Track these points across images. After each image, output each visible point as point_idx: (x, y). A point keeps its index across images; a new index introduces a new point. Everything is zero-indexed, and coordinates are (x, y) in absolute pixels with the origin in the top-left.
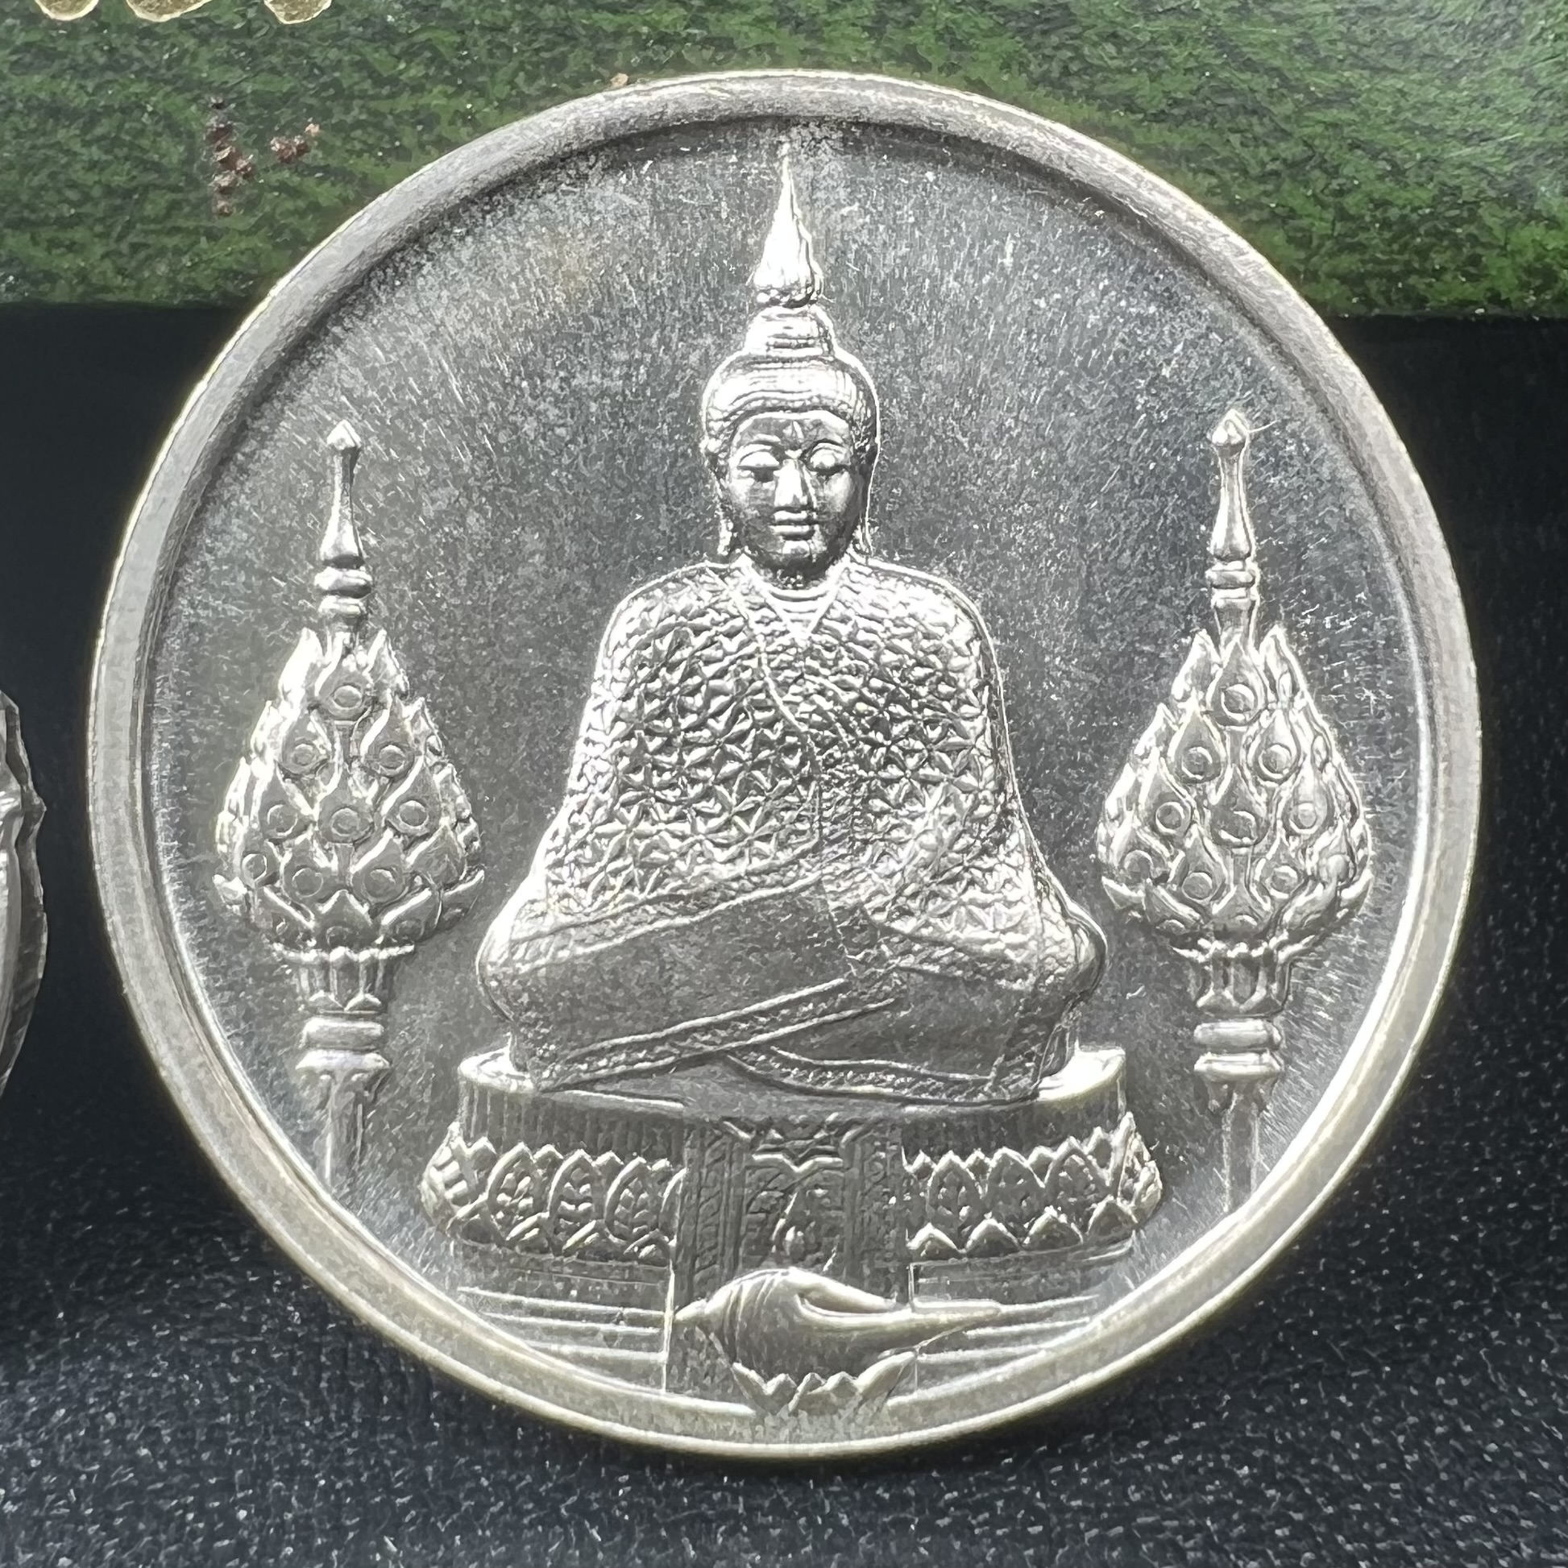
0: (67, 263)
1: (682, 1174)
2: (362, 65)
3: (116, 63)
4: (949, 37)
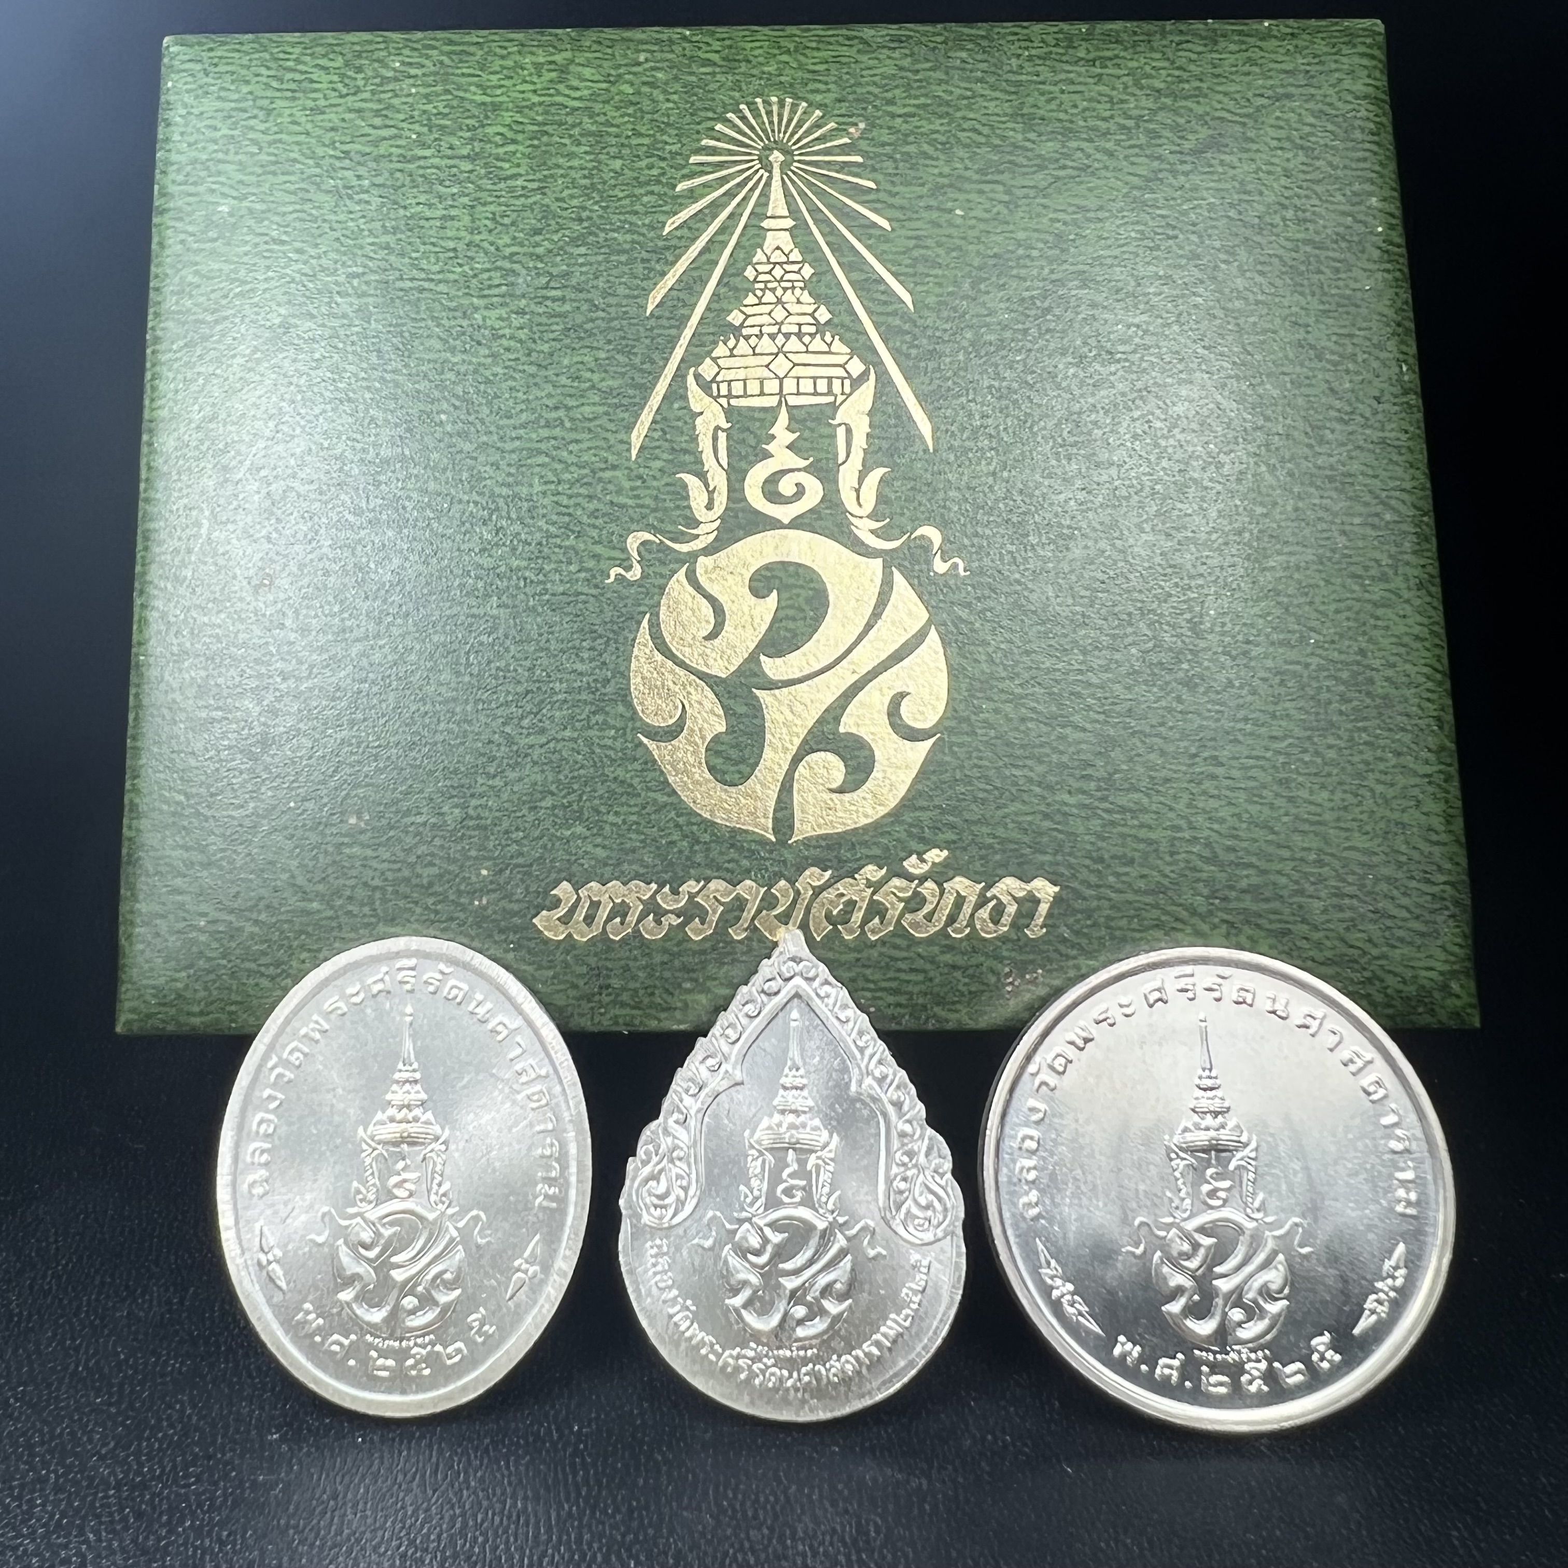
0: (953, 1016)
2: (1056, 951)
3: (974, 950)
4: (1250, 938)
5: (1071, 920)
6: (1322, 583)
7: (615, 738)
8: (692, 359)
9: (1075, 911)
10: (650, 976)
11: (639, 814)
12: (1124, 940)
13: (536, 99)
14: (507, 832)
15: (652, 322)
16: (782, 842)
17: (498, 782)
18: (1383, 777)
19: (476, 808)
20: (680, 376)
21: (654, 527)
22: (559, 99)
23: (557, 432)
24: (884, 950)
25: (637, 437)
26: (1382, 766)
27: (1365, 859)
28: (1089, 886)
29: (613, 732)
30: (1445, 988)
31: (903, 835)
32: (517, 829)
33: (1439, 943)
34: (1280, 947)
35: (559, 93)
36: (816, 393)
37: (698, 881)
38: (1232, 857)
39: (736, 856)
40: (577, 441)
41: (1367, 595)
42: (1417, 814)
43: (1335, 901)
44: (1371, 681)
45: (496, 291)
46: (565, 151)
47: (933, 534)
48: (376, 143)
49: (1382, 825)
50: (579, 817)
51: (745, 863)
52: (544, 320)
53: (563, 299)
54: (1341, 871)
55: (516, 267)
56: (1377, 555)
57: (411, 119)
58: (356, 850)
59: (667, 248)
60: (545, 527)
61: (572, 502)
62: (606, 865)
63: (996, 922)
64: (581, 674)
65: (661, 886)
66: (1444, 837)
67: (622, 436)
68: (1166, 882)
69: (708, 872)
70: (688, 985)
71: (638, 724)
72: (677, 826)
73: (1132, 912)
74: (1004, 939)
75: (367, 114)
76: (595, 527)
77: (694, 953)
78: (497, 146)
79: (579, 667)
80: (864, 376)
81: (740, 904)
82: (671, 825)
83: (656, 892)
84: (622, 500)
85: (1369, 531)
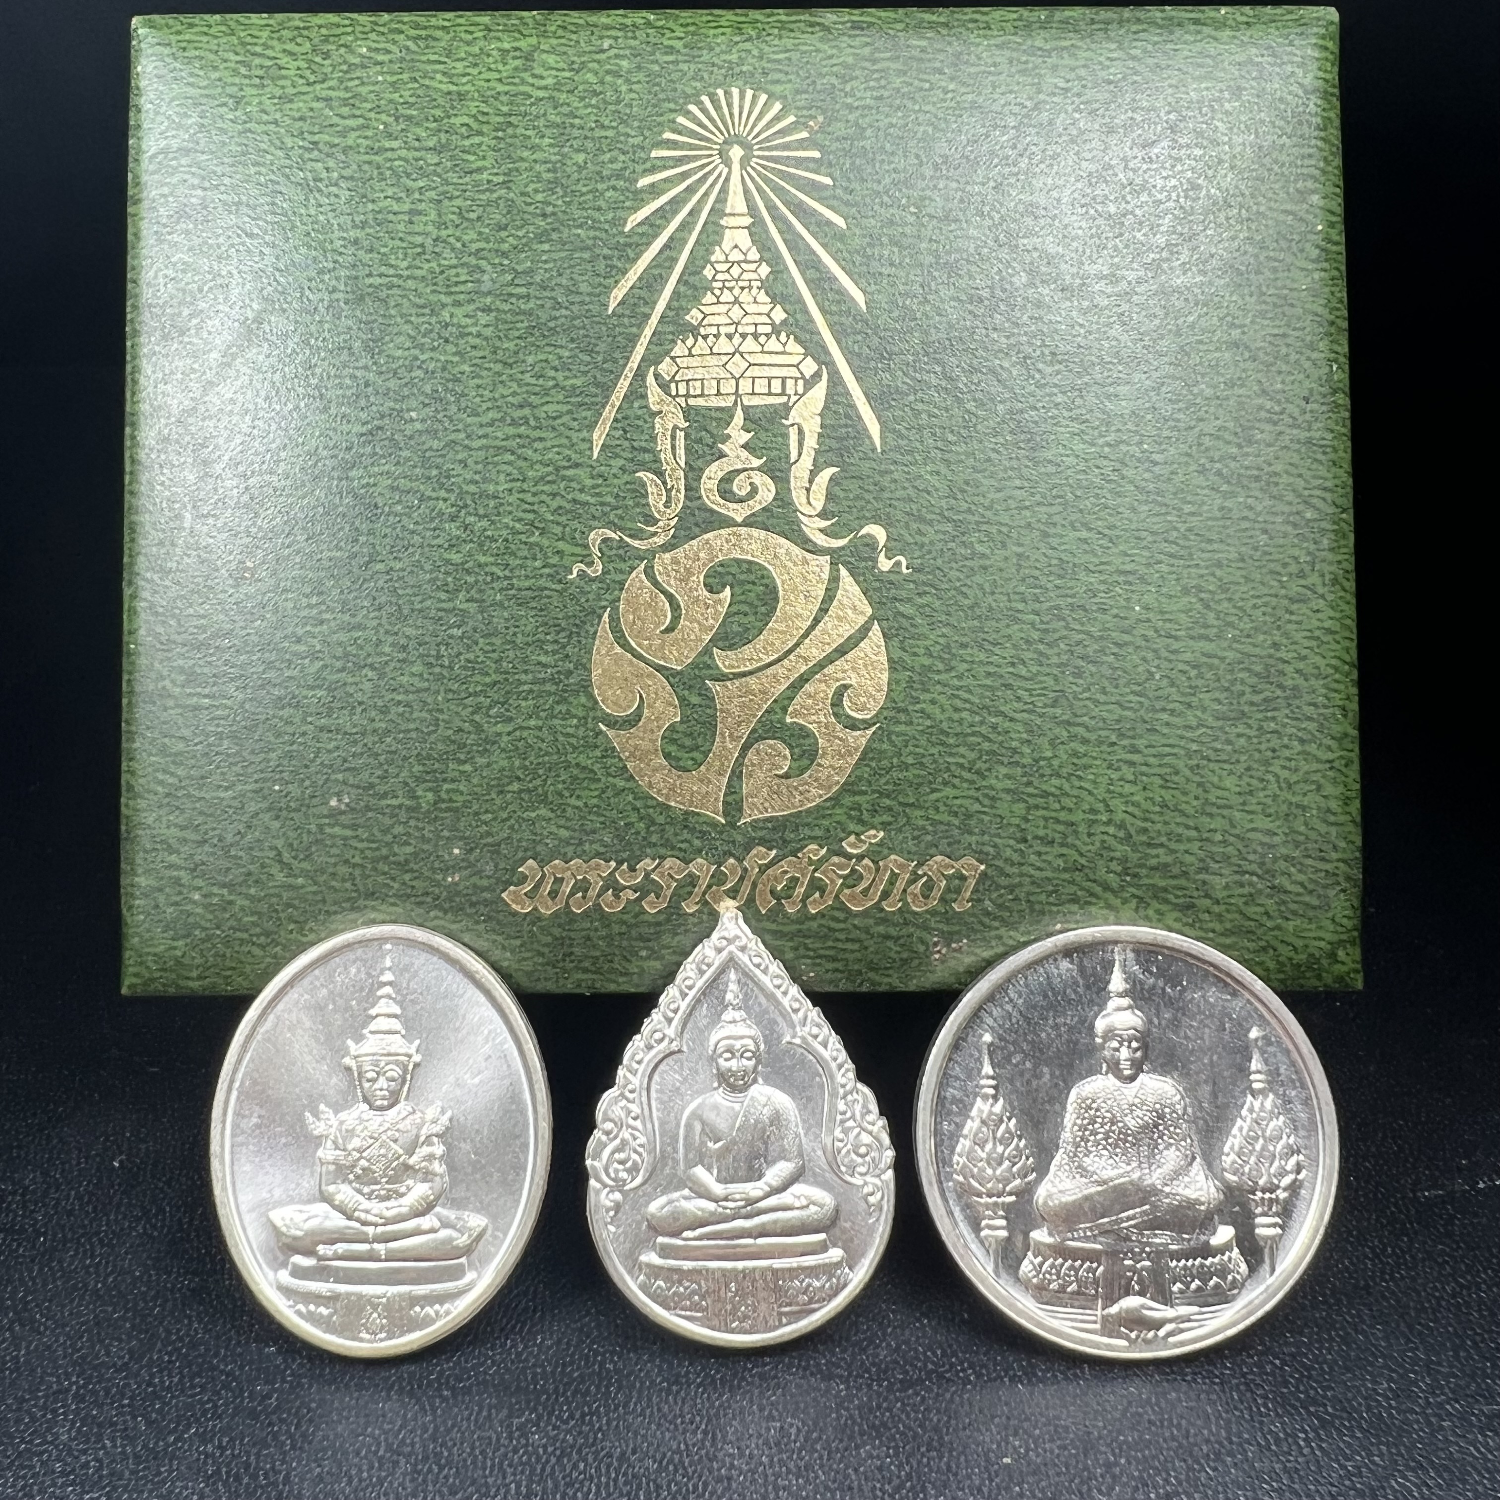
0: (886, 980)
1: (1101, 1268)
2: (981, 923)
3: (906, 924)
4: (1158, 912)
5: (994, 895)
6: (1242, 580)
7: (577, 727)
8: (651, 359)
9: (998, 887)
10: (609, 945)
11: (599, 796)
12: (1043, 913)
13: (501, 88)
14: (477, 814)
15: (614, 321)
16: (732, 825)
17: (468, 767)
18: (1288, 764)
19: (448, 791)
20: (640, 375)
21: (615, 525)
22: (522, 88)
23: (522, 430)
24: (823, 922)
25: (599, 437)
26: (1287, 753)
27: (1266, 839)
28: (1013, 864)
29: (575, 721)
30: (1333, 956)
31: (843, 818)
32: (487, 812)
33: (1330, 915)
34: (1184, 920)
35: (523, 82)
36: (770, 394)
37: (654, 859)
38: (1144, 838)
39: (689, 836)
40: (541, 439)
41: (1283, 592)
42: (1318, 798)
43: (1237, 877)
44: (1282, 673)
45: (461, 288)
46: (529, 143)
47: (879, 533)
48: (343, 134)
49: (1284, 807)
50: (544, 800)
51: (697, 843)
52: (509, 317)
53: (528, 296)
54: (1244, 850)
55: (483, 263)
56: (1296, 552)
57: (378, 109)
58: (337, 830)
59: (630, 245)
60: (511, 524)
61: (536, 499)
62: (568, 844)
63: (926, 897)
64: (545, 666)
65: (620, 863)
66: (1342, 818)
67: (585, 434)
68: (1083, 861)
69: (663, 851)
70: (644, 953)
71: (599, 714)
72: (636, 809)
73: (1051, 888)
74: (933, 912)
75: (335, 104)
76: (558, 524)
77: (650, 924)
78: (464, 138)
79: (543, 659)
80: (817, 376)
81: (692, 881)
82: (629, 808)
83: (615, 869)
84: (583, 497)
85: (1289, 528)
